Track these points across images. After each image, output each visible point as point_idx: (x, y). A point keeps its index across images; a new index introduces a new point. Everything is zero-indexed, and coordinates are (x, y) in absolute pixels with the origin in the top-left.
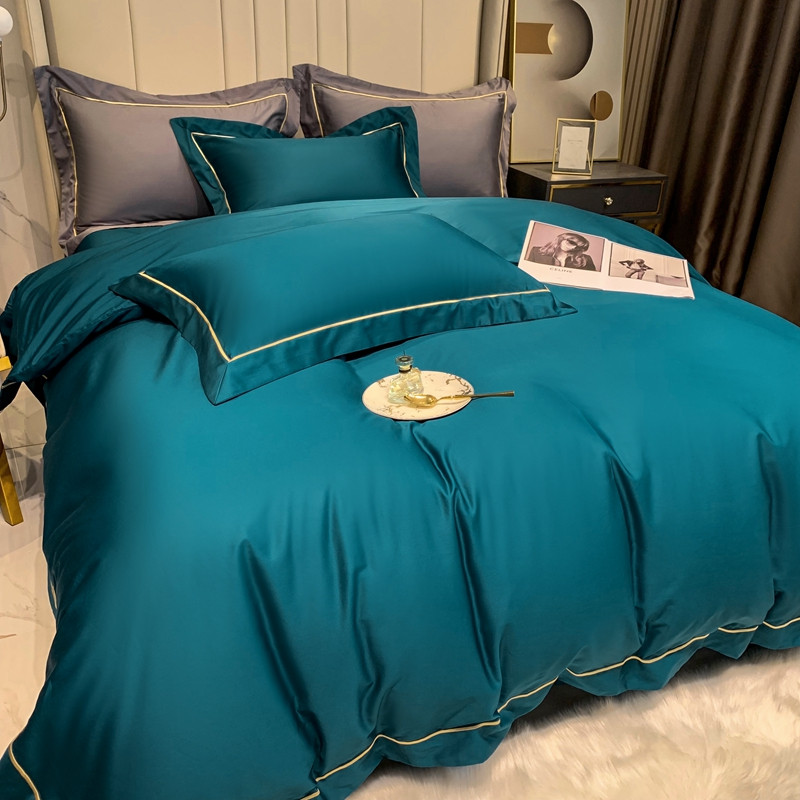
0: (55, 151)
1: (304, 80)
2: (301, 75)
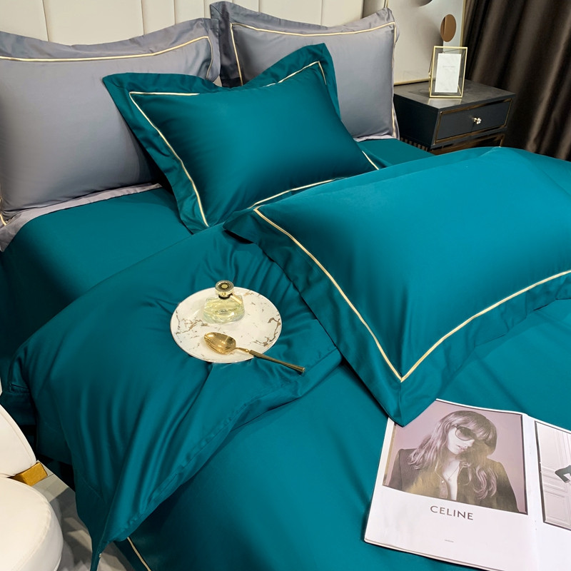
1: (223, 20)
2: (219, 14)
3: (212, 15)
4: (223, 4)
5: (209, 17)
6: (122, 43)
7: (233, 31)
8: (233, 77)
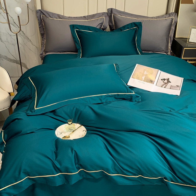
0: (41, 31)
1: (111, 13)
2: (110, 11)
3: (108, 12)
4: (112, 9)
5: (107, 12)
6: (81, 17)
7: (113, 16)
8: (113, 29)
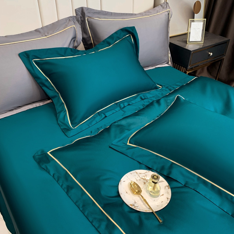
1: (82, 16)
2: (80, 13)
4: (82, 9)
7: (88, 21)
